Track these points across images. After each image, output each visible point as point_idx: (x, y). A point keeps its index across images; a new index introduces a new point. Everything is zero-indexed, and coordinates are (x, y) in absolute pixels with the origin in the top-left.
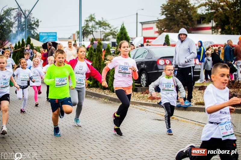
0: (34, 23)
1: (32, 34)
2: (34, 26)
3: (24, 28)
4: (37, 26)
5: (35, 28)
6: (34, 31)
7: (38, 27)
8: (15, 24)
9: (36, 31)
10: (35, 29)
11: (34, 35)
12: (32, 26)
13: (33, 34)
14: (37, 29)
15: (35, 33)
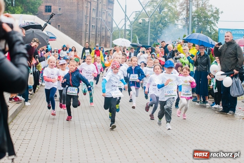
0: (212, 15)
1: (208, 31)
2: (212, 19)
3: (195, 21)
4: (217, 19)
5: (213, 21)
6: (211, 26)
7: (217, 21)
8: (182, 15)
9: (214, 27)
10: (213, 23)
11: (210, 33)
12: (208, 19)
13: (210, 31)
14: (216, 24)
15: (212, 29)
